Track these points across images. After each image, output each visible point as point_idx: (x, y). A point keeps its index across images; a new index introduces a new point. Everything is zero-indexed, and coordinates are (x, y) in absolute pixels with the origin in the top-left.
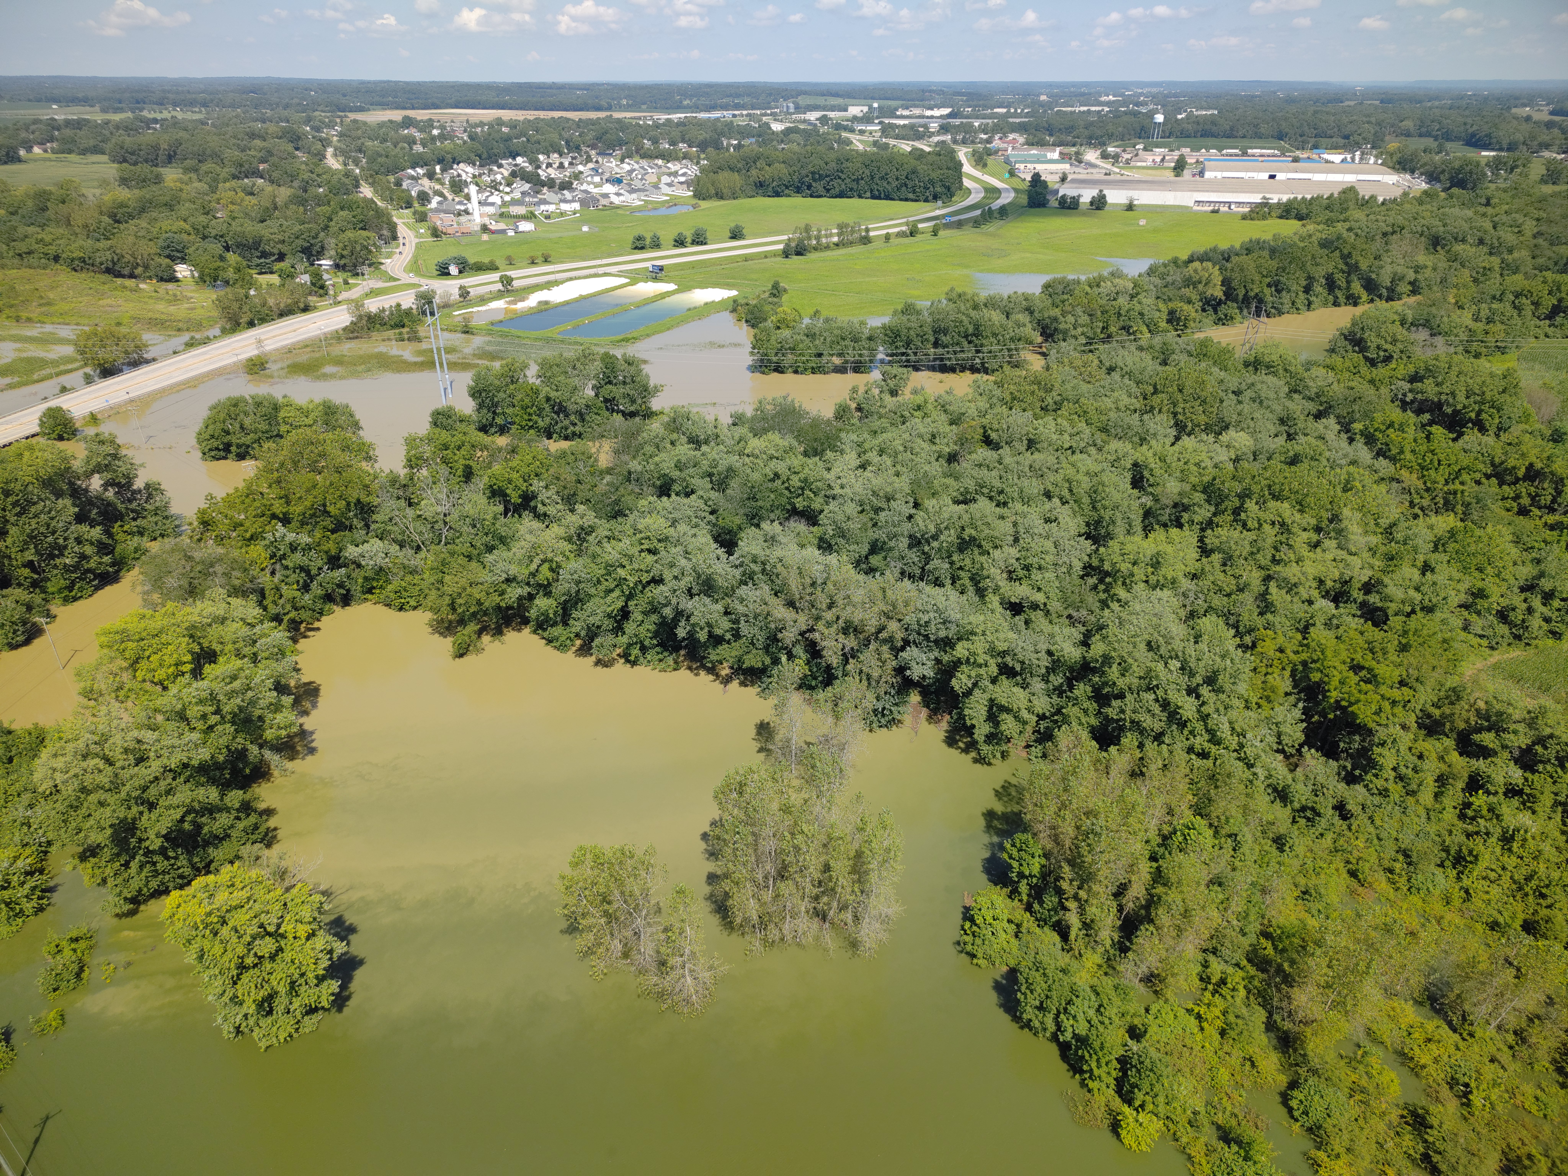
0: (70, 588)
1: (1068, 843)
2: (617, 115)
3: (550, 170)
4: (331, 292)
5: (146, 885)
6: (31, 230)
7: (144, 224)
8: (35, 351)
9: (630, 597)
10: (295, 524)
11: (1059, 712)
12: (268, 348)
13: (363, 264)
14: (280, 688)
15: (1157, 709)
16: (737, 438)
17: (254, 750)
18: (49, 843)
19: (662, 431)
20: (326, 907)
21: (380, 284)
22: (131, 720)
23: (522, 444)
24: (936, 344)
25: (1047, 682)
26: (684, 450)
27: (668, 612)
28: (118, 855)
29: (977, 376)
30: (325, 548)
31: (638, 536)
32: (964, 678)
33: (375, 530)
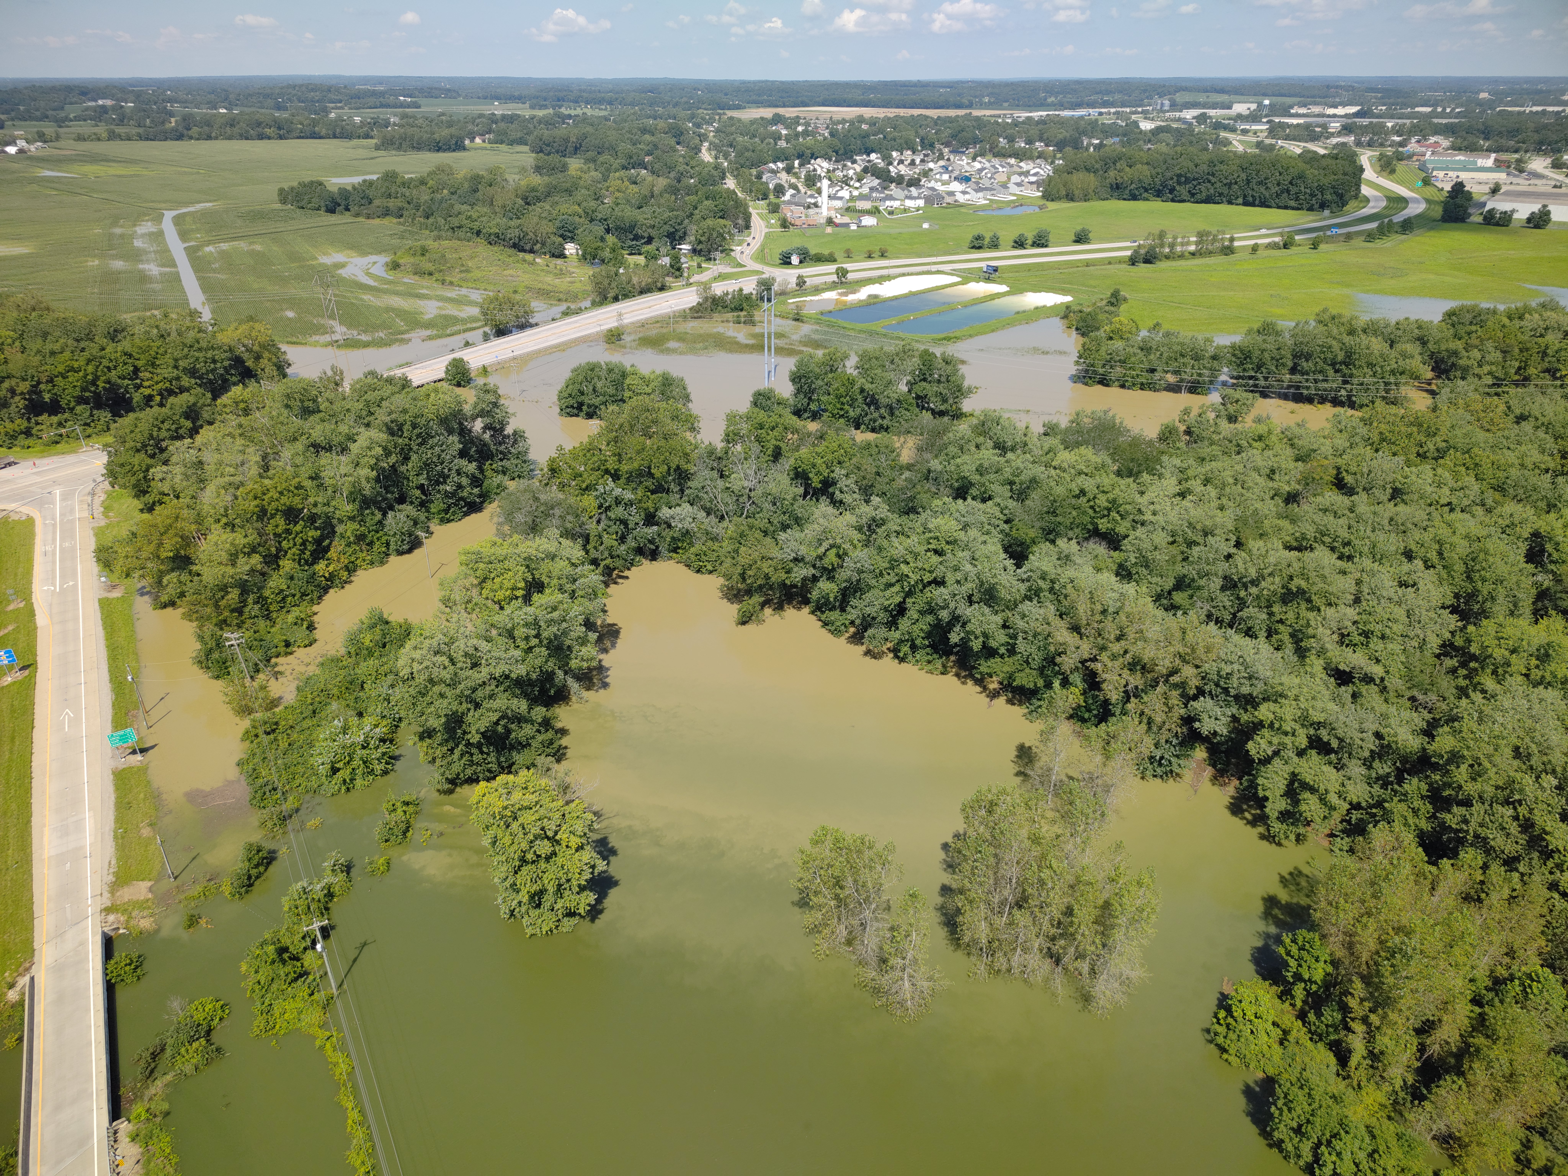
0: (446, 511)
1: (1365, 957)
2: (976, 113)
3: (901, 167)
4: (686, 274)
5: (463, 771)
6: (465, 207)
7: (548, 207)
8: (452, 310)
9: (909, 594)
10: (622, 481)
11: (1379, 804)
12: (626, 321)
13: (717, 250)
14: (589, 625)
15: (1514, 828)
16: (1046, 448)
17: (560, 674)
18: (400, 719)
19: (969, 433)
20: (596, 826)
21: (728, 270)
22: (473, 629)
23: (831, 432)
24: (1293, 370)
25: (1370, 768)
26: (988, 455)
27: (944, 615)
28: (447, 741)
29: (1339, 410)
30: (645, 506)
31: (927, 535)
32: (1263, 743)
33: (689, 496)
